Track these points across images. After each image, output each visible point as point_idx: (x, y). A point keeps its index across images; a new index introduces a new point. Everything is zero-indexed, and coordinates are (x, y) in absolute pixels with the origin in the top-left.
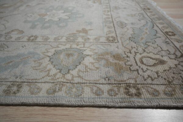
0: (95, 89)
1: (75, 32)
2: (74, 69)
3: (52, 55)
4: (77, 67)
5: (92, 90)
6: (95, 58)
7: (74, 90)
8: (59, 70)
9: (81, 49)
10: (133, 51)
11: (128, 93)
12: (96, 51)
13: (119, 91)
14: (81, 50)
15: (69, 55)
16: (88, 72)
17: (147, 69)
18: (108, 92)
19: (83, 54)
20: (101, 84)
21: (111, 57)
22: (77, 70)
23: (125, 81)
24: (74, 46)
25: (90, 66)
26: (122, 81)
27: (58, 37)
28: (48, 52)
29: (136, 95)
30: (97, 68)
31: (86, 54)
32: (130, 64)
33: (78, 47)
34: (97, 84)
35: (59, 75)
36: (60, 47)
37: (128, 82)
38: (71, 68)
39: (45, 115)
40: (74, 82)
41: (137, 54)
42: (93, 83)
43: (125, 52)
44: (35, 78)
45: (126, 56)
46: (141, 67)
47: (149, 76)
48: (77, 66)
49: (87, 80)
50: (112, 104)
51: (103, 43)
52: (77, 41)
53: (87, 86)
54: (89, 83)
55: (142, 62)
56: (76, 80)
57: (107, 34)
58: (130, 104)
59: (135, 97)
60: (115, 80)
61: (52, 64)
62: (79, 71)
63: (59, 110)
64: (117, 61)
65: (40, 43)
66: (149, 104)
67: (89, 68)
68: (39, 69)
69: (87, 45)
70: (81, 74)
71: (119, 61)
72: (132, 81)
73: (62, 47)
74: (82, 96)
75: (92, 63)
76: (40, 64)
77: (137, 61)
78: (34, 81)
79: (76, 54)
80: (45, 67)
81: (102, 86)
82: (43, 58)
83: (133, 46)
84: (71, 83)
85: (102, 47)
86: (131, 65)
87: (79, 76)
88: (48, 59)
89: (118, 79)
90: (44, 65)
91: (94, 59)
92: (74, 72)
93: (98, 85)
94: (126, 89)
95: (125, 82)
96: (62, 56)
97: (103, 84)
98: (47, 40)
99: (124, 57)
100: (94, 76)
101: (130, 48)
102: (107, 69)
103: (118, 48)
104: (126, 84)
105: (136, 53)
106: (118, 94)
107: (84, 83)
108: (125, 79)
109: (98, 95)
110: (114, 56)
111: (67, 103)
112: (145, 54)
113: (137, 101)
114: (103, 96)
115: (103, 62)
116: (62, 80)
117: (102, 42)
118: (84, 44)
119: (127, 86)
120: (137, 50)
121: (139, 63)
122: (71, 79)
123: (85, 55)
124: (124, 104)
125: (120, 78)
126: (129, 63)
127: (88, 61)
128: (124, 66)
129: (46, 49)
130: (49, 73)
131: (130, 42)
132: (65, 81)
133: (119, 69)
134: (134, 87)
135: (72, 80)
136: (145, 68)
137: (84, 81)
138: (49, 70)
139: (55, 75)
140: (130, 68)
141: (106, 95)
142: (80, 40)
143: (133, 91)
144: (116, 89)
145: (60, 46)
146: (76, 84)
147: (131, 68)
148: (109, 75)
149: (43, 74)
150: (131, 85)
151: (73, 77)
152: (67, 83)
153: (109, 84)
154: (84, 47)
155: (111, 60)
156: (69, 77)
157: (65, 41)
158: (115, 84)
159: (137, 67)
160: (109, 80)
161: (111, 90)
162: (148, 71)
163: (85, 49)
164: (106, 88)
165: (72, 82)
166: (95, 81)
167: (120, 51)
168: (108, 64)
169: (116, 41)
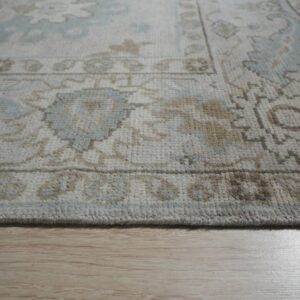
0: (157, 184)
1: (106, 50)
2: (106, 138)
3: (50, 107)
4: (114, 133)
5: (149, 187)
6: (158, 110)
7: (105, 187)
8: (67, 142)
9: (122, 90)
10: (251, 94)
11: (237, 193)
12: (160, 95)
13: (216, 188)
14: (121, 93)
15: (91, 106)
16: (139, 144)
17: (287, 136)
18: (190, 192)
19: (126, 101)
20: (172, 173)
21: (197, 108)
22: (111, 140)
23: (232, 165)
24: (105, 83)
25: (147, 131)
26: (223, 165)
27: (64, 61)
28: (39, 98)
29: (257, 197)
30: (163, 136)
31: (134, 102)
32: (245, 125)
33: (115, 86)
34: (162, 172)
35: (68, 153)
36: (69, 87)
37: (238, 167)
38: (98, 135)
39: (35, 245)
40: (104, 169)
41: (262, 100)
42: (152, 172)
43: (231, 96)
44: (9, 161)
45: (234, 105)
46: (272, 132)
47: (291, 153)
48: (111, 131)
49: (137, 165)
50: (198, 219)
51: (177, 76)
52: (113, 71)
53: (138, 178)
54: (143, 171)
55: (274, 121)
56: (111, 164)
57: (186, 54)
58: (242, 220)
59: (254, 202)
60: (206, 164)
61: (49, 126)
62: (118, 142)
63: (69, 236)
64: (212, 119)
65: (18, 77)
66: (290, 219)
67: (143, 136)
68: (19, 140)
69: (136, 80)
70: (122, 150)
71: (218, 118)
72: (250, 166)
73: (74, 87)
74: (126, 201)
75: (150, 124)
76: (21, 128)
77: (261, 116)
78: (7, 168)
79: (110, 102)
80: (34, 136)
81: (173, 176)
82: (27, 114)
83: (252, 82)
84: (97, 171)
85: (175, 86)
86: (247, 128)
87: (118, 156)
88: (40, 115)
89: (214, 161)
90: (30, 129)
91: (154, 114)
92: (106, 146)
93: (164, 176)
94: (233, 183)
95: (231, 168)
96: (74, 108)
97: (176, 173)
98: (36, 70)
99: (228, 109)
100: (156, 154)
101: (246, 87)
102: (186, 138)
103: (214, 87)
104: (234, 171)
105: (259, 98)
106: (212, 196)
107: (130, 171)
108: (232, 160)
109: (163, 199)
110: (205, 107)
111: (89, 219)
112: (282, 101)
113: (259, 211)
114: (176, 200)
115: (177, 121)
116: (76, 165)
117: (175, 74)
118: (129, 79)
119: (237, 177)
120: (262, 90)
121: (267, 124)
122: (97, 161)
123: (131, 104)
124: (227, 220)
125: (218, 159)
126: (242, 123)
127: (138, 119)
128: (230, 130)
129: (35, 92)
130: (42, 150)
131: (244, 73)
132: (82, 166)
133: (217, 138)
134: (254, 180)
135: (101, 163)
136: (281, 133)
137: (129, 167)
138: (43, 143)
139: (58, 153)
140: (243, 134)
141: (183, 197)
142: (119, 68)
143: (251, 188)
144: (208, 184)
145: (69, 83)
146: (110, 172)
147: (247, 133)
148: (190, 152)
149: (29, 151)
150: (247, 173)
151: (103, 156)
152: (88, 171)
153: (192, 172)
154: (129, 85)
155: (198, 116)
156: (92, 156)
157: (82, 71)
158: (206, 172)
159: (262, 133)
160: (191, 162)
161: (197, 187)
162: (289, 140)
163: (131, 89)
164: (183, 182)
165: (99, 169)
166: (156, 165)
167: (220, 94)
168: (189, 126)
169: (210, 70)
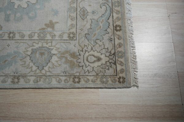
0: (58, 79)
1: (44, 26)
3: (31, 54)
4: (48, 64)
5: (56, 80)
6: (59, 56)
7: (47, 80)
8: (37, 67)
10: (84, 50)
11: (74, 81)
12: (60, 50)
13: (70, 80)
14: (49, 49)
15: (42, 54)
16: (54, 68)
17: (89, 65)
18: (64, 81)
19: (51, 53)
20: (61, 76)
21: (69, 55)
23: (74, 74)
24: (45, 45)
25: (56, 64)
26: (72, 74)
29: (78, 82)
30: (60, 65)
32: (80, 61)
33: (47, 46)
34: (59, 76)
35: (38, 71)
36: (35, 46)
37: (75, 75)
38: (45, 65)
41: (86, 52)
42: (57, 76)
43: (79, 50)
44: (25, 73)
45: (79, 54)
46: (86, 64)
47: (88, 70)
49: (54, 74)
50: (65, 87)
52: (47, 39)
53: (54, 77)
54: (55, 76)
55: (87, 60)
56: (48, 74)
57: (69, 30)
58: (74, 87)
59: (77, 83)
60: (69, 73)
61: (32, 62)
62: (49, 67)
64: (72, 59)
65: (19, 41)
66: (82, 87)
67: (55, 66)
69: (54, 44)
71: (74, 59)
72: (78, 74)
74: (51, 83)
75: (57, 61)
77: (85, 59)
78: (25, 75)
79: (46, 53)
80: (29, 65)
81: (61, 77)
82: (25, 57)
83: (85, 45)
85: (64, 46)
86: (80, 62)
87: (49, 71)
88: (29, 57)
89: (71, 73)
90: (27, 63)
91: (58, 57)
92: (46, 68)
93: (59, 77)
94: (74, 79)
95: (74, 75)
96: (37, 55)
97: (62, 76)
98: (23, 38)
99: (77, 55)
100: (58, 71)
101: (83, 47)
102: (65, 66)
103: (75, 46)
104: (74, 76)
106: (69, 82)
108: (74, 73)
109: (59, 83)
110: (71, 55)
112: (91, 52)
113: (77, 85)
115: (64, 60)
117: (65, 40)
118: (52, 42)
119: (74, 77)
120: (87, 48)
121: (85, 61)
123: (52, 54)
124: (71, 87)
126: (79, 61)
127: (54, 59)
128: (76, 63)
129: (25, 48)
131: (84, 40)
133: (72, 65)
134: (78, 78)
137: (52, 75)
138: (31, 67)
140: (79, 64)
141: (63, 82)
142: (48, 37)
143: (77, 80)
144: (68, 79)
145: (34, 44)
146: (48, 76)
147: (80, 64)
148: (66, 70)
149: (29, 70)
150: (77, 76)
151: (46, 71)
153: (65, 76)
154: (51, 46)
155: (69, 58)
157: (38, 39)
158: (68, 76)
159: (83, 64)
160: (65, 73)
161: (66, 80)
163: (52, 48)
164: (63, 78)
165: (45, 75)
166: (58, 74)
167: (75, 50)
168: (67, 61)
169: (75, 38)
